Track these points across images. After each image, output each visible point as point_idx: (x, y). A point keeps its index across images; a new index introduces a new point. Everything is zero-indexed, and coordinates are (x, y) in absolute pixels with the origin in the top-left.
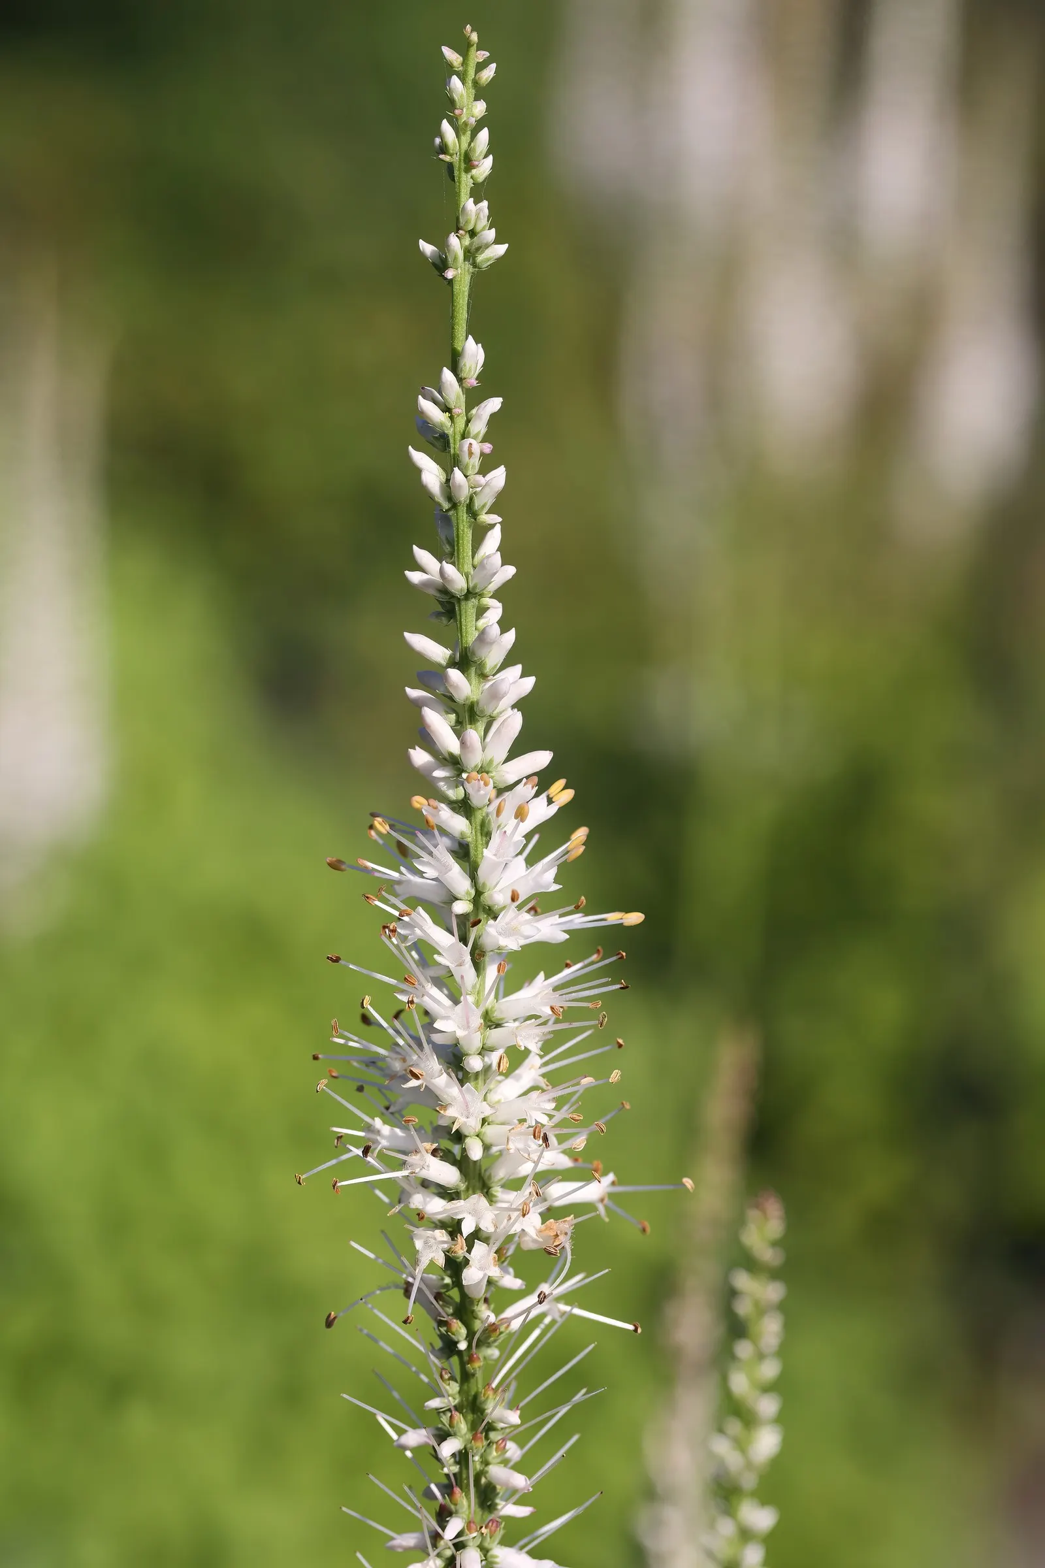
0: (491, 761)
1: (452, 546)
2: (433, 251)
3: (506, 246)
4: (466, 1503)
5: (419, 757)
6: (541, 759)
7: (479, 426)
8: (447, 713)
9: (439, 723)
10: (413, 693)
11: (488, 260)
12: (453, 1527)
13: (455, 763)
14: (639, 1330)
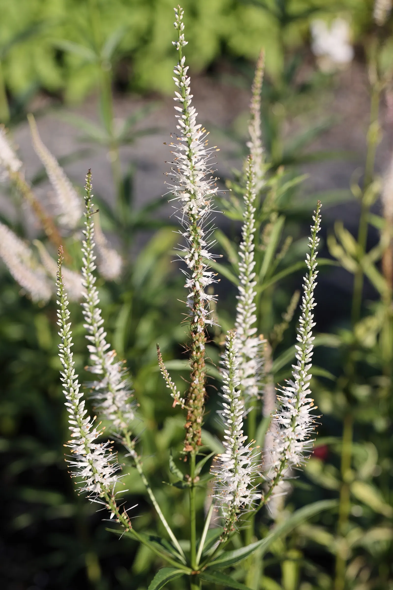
0: (191, 128)
1: (181, 91)
2: (175, 44)
3: (188, 42)
4: (195, 245)
5: (178, 127)
6: (200, 126)
7: (185, 73)
8: (183, 120)
9: (181, 122)
10: (176, 116)
11: (184, 45)
12: (193, 249)
13: (184, 129)
14: (224, 213)
